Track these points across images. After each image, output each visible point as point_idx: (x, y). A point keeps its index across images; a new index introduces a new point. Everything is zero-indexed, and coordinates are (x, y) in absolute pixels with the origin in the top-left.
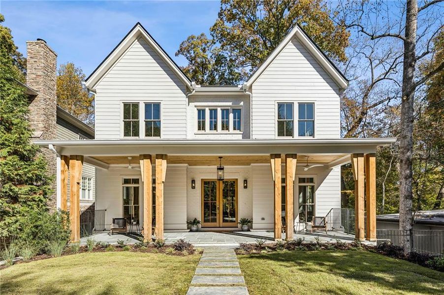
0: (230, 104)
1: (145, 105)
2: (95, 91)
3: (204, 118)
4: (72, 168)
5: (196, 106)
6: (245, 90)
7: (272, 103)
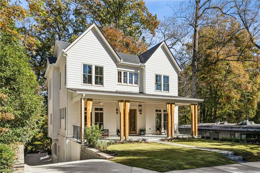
0: (134, 71)
1: (95, 67)
2: (66, 55)
3: (121, 76)
4: (89, 105)
5: (117, 70)
6: (142, 66)
7: (154, 74)
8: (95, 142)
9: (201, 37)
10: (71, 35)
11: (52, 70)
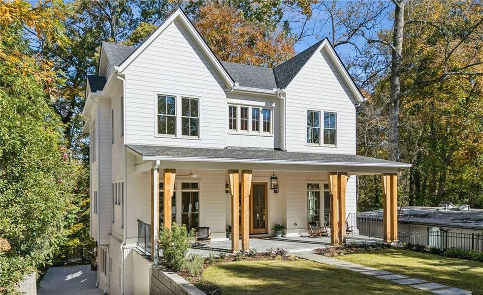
0: (263, 104)
1: (182, 99)
2: (123, 77)
3: (235, 116)
4: (168, 182)
5: (228, 103)
6: (280, 94)
7: (304, 110)
8: (179, 260)
9: (409, 23)
10: (136, 21)
11: (97, 104)
